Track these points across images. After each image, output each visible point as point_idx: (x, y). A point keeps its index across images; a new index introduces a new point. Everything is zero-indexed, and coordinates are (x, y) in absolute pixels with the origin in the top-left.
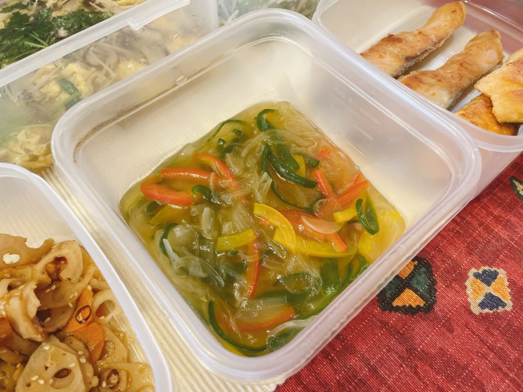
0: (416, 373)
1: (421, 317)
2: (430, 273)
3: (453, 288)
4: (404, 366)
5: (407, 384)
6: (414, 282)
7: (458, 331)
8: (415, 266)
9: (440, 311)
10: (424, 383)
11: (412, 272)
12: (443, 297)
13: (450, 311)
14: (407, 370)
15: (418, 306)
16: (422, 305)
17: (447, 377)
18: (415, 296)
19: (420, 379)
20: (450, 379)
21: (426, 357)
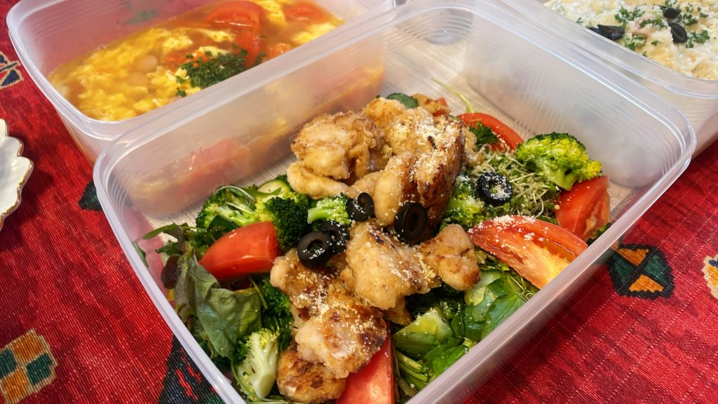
0: (666, 354)
1: (661, 301)
4: (652, 347)
5: (657, 364)
7: (702, 314)
8: (646, 254)
10: (675, 363)
11: (645, 259)
13: (691, 296)
14: (656, 351)
16: (661, 290)
17: (698, 358)
18: (652, 282)
19: (671, 360)
20: (702, 360)
21: (673, 339)
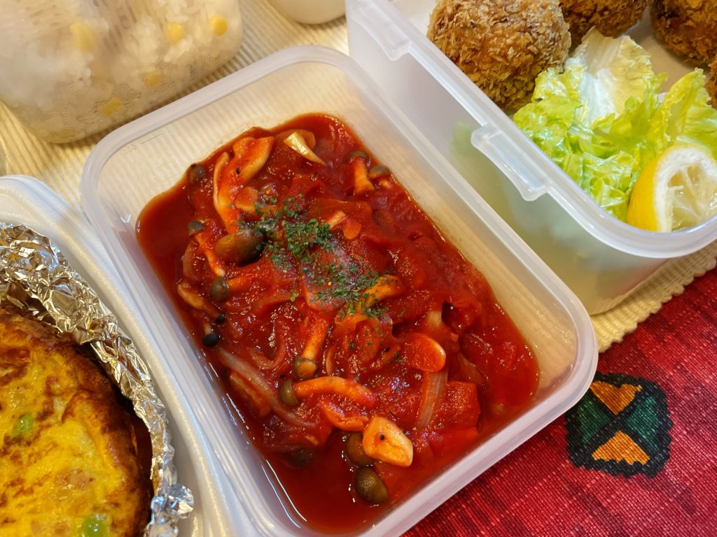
2: (662, 408)
3: (700, 436)
6: (633, 420)
9: (675, 473)
12: (682, 451)
15: (637, 463)
